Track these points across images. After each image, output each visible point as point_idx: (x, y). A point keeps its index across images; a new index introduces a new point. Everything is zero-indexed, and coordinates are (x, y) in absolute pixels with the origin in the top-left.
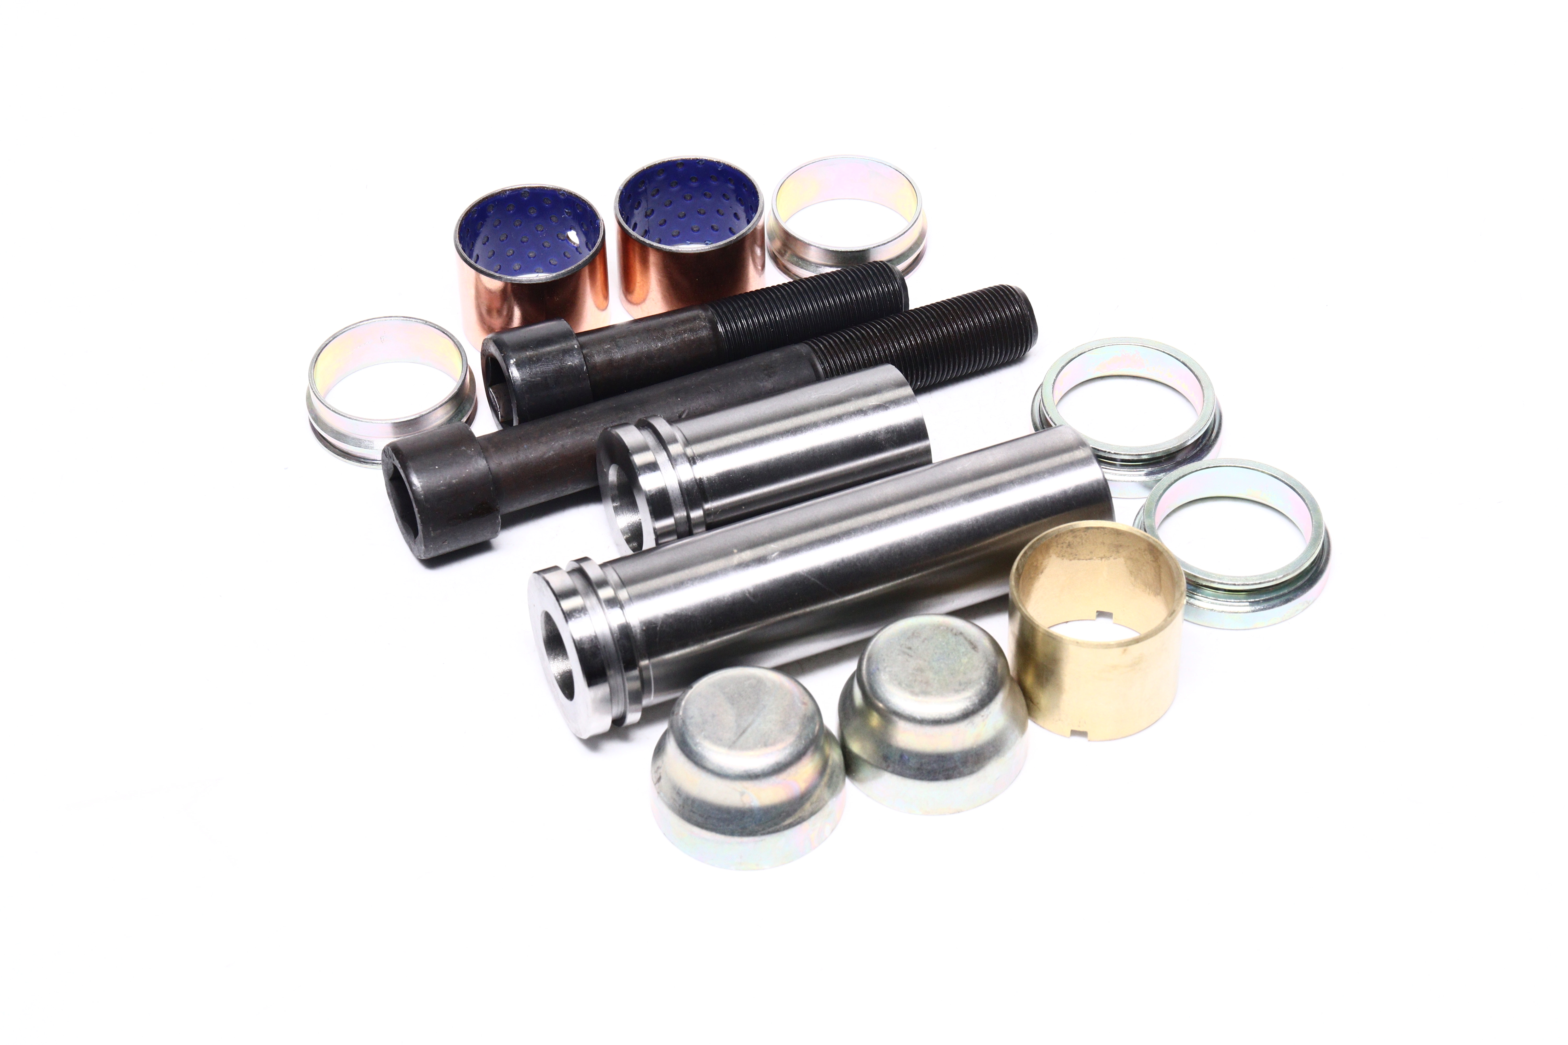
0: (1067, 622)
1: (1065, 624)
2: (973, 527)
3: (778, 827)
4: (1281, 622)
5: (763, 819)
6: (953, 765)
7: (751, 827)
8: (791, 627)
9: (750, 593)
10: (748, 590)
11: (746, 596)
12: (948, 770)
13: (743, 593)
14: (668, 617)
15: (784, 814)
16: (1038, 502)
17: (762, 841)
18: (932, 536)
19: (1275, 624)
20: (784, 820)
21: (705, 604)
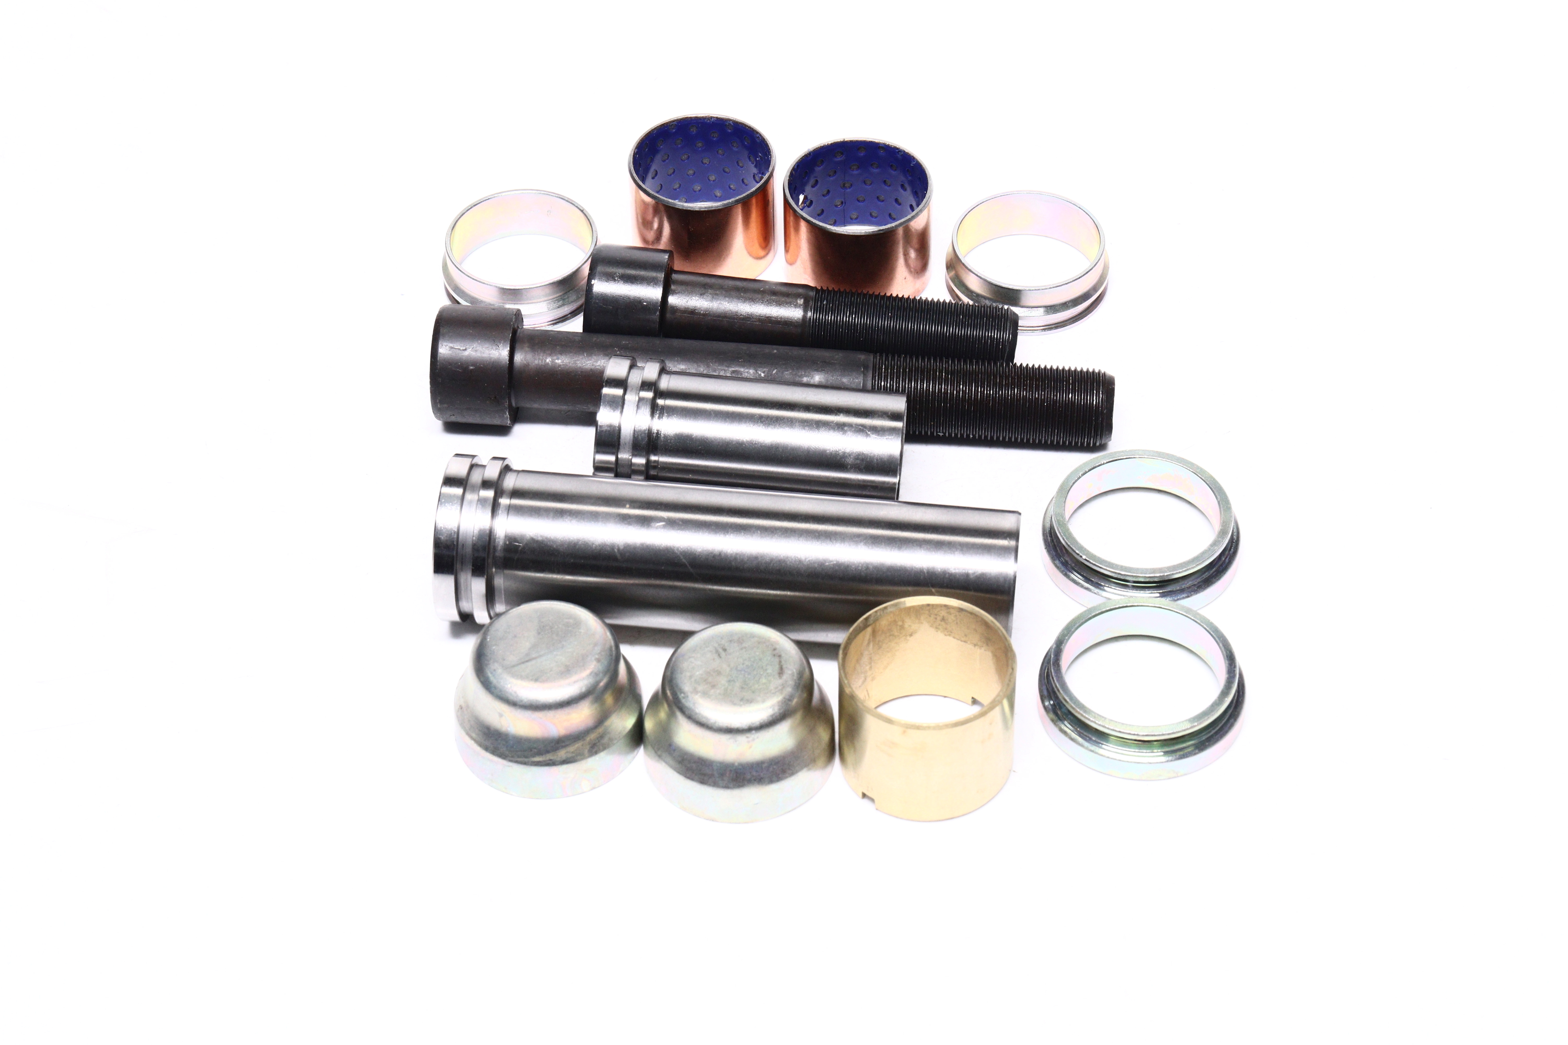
0: (945, 697)
1: (943, 698)
2: (860, 572)
3: (526, 760)
4: (1139, 780)
5: (515, 747)
6: (710, 773)
7: (502, 750)
8: (663, 594)
9: (619, 550)
10: (618, 546)
11: (615, 552)
12: (704, 775)
13: (612, 547)
14: (533, 540)
15: (535, 750)
16: (936, 574)
17: (509, 766)
18: (816, 565)
19: (1132, 779)
20: (534, 755)
21: (573, 542)
